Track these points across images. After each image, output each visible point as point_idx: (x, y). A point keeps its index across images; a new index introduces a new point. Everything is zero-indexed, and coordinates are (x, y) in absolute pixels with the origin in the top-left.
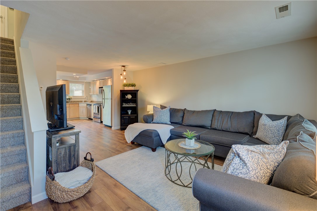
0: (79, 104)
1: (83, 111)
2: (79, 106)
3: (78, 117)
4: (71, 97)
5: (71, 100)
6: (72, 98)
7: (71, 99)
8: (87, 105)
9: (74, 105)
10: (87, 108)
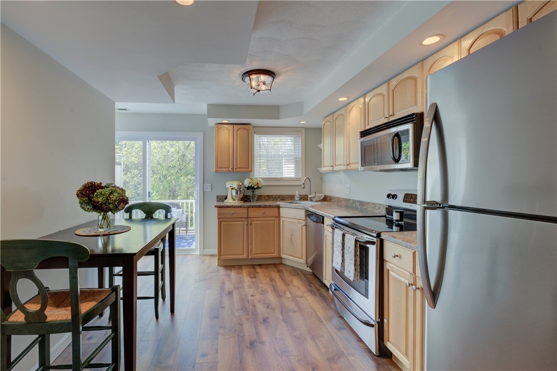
0: (279, 207)
1: (292, 235)
2: (279, 216)
3: (276, 255)
4: (255, 181)
5: (257, 192)
6: (262, 183)
7: (258, 188)
8: (309, 214)
9: (263, 210)
10: (306, 225)
